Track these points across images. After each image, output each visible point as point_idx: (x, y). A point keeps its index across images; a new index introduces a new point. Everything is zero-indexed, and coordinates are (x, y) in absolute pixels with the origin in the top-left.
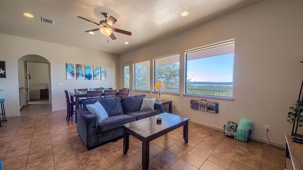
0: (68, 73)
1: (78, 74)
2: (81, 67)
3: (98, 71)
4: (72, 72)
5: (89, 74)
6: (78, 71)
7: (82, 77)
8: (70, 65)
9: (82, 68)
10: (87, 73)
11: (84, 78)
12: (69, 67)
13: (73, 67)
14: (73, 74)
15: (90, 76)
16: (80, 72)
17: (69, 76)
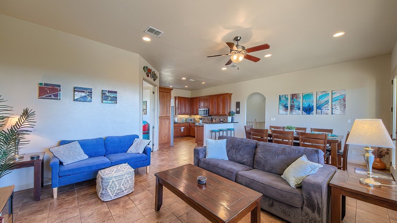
0: (281, 107)
1: (292, 107)
2: (296, 98)
3: (325, 99)
4: (285, 104)
5: (309, 106)
6: (292, 103)
7: (297, 111)
8: (284, 96)
9: (298, 98)
10: (306, 105)
11: (300, 112)
12: (283, 99)
13: (287, 99)
14: (286, 107)
15: (310, 109)
16: (296, 104)
17: (282, 111)
